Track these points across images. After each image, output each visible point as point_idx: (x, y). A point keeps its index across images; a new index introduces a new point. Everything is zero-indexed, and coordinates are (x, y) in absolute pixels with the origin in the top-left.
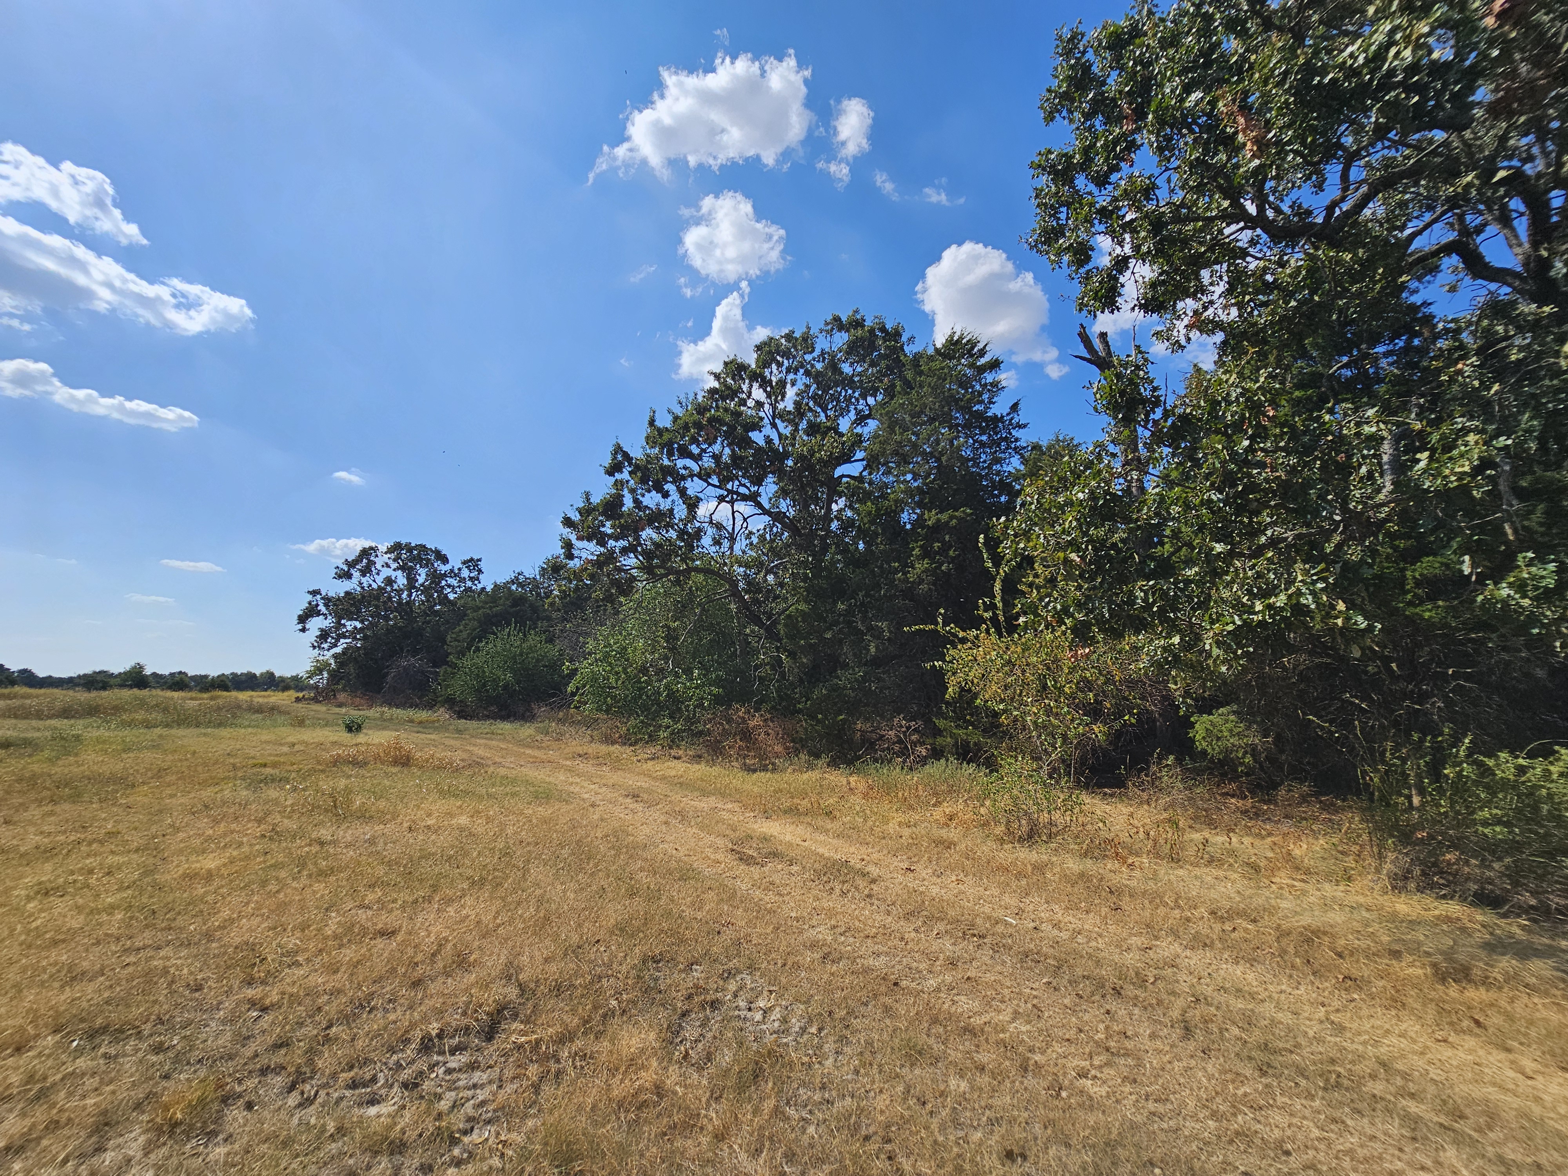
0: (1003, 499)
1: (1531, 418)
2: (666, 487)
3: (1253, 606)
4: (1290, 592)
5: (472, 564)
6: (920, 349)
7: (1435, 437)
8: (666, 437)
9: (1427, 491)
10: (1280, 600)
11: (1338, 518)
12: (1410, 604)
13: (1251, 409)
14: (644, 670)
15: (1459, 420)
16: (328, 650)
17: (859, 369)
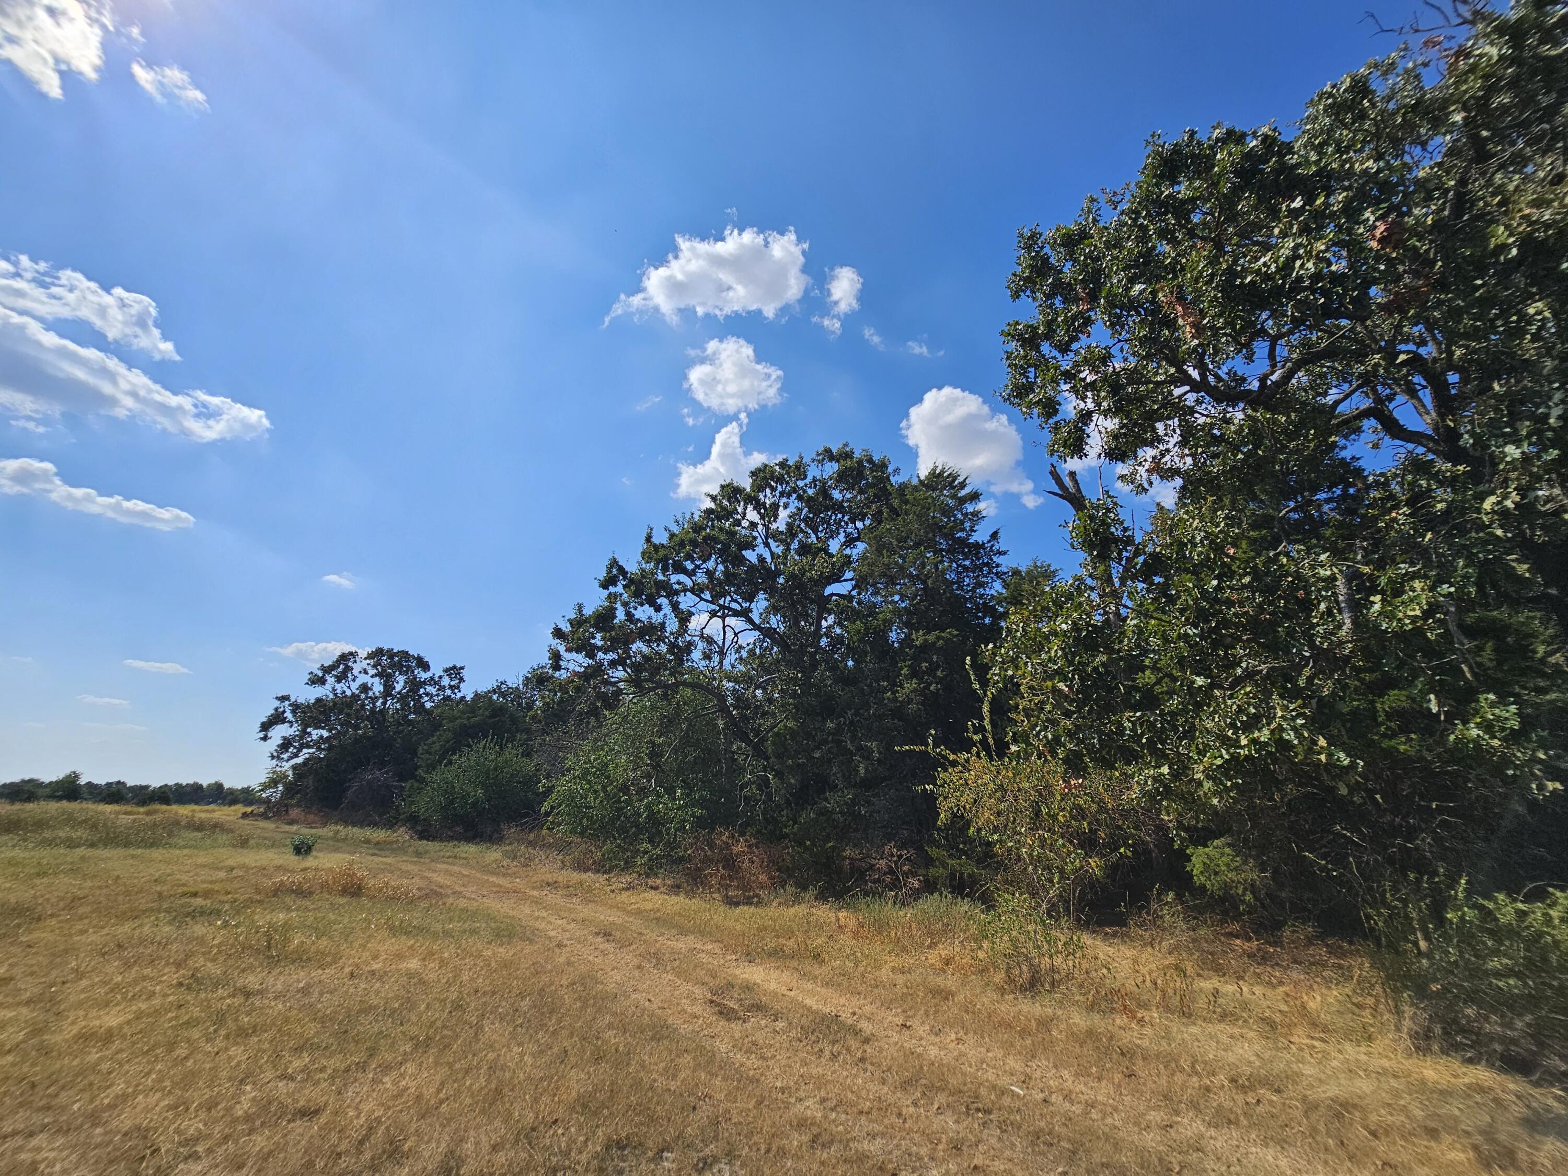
0: (987, 621)
1: (1466, 566)
2: (659, 601)
3: (1238, 740)
4: (1272, 727)
5: (455, 672)
6: (905, 480)
7: (1383, 581)
8: (662, 553)
9: (1386, 631)
10: (1264, 735)
11: (1307, 654)
12: (1384, 736)
13: (1215, 551)
14: (625, 789)
15: (1402, 566)
16: (288, 761)
17: (848, 496)
